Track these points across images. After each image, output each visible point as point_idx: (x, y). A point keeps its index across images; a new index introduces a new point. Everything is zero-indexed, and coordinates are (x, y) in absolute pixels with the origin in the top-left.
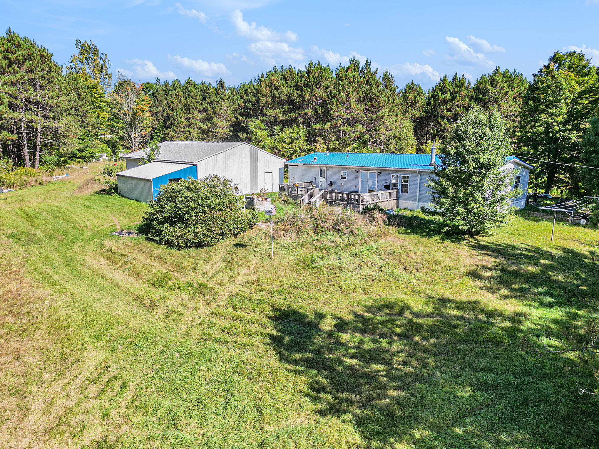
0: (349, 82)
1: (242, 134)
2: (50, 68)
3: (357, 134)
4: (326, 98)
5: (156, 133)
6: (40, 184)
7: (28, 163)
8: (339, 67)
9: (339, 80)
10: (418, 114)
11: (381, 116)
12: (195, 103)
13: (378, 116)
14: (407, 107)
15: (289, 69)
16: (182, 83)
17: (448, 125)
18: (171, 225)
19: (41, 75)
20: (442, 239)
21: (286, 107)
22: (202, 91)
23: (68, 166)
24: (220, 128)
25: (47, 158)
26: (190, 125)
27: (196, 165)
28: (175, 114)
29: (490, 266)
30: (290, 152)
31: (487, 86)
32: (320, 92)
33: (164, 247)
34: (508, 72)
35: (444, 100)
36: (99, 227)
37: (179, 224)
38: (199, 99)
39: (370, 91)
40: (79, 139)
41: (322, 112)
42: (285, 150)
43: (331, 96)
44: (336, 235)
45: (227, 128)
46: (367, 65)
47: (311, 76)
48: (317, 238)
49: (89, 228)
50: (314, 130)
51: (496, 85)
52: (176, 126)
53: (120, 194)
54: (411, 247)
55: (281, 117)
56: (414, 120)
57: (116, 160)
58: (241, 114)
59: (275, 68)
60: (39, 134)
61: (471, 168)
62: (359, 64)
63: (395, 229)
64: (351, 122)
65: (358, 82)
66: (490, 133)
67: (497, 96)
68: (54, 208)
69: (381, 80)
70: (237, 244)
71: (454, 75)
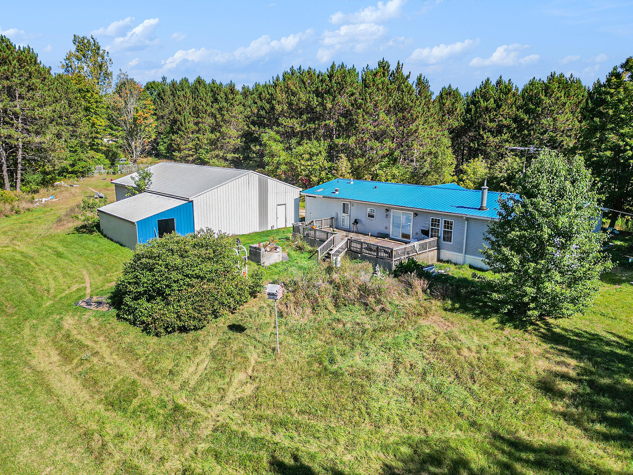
0: (378, 89)
1: (255, 146)
2: (30, 73)
3: (387, 151)
4: (351, 108)
5: (162, 139)
6: (16, 213)
7: (7, 184)
8: (365, 69)
9: (366, 86)
10: (456, 124)
11: (414, 129)
12: (205, 106)
13: (411, 130)
14: (443, 116)
15: (308, 71)
16: (190, 82)
17: (491, 139)
18: (148, 301)
19: (19, 82)
20: (503, 322)
21: (304, 117)
22: (212, 91)
23: (57, 183)
24: (230, 138)
25: (30, 177)
26: (199, 130)
27: (192, 201)
28: (183, 118)
29: (573, 374)
30: (309, 170)
31: (541, 95)
32: (343, 100)
33: (139, 330)
34: (563, 77)
35: (487, 108)
36: (64, 290)
37: (159, 299)
38: (209, 101)
39: (402, 99)
40: (70, 151)
41: (346, 124)
42: (302, 167)
43: (357, 105)
44: (363, 312)
45: (238, 138)
46: (398, 68)
47: (334, 82)
48: (338, 316)
49: (51, 292)
50: (337, 146)
51: (551, 95)
52: (183, 131)
53: (102, 234)
54: (462, 337)
55: (298, 128)
56: (451, 131)
57: (114, 173)
58: (254, 123)
59: (292, 69)
60: (20, 150)
61: (546, 236)
62: (389, 67)
63: (439, 303)
64: (379, 137)
65: (388, 89)
66: (572, 189)
67: (553, 108)
68: (18, 256)
69: (414, 86)
70: (234, 325)
71: (498, 78)
